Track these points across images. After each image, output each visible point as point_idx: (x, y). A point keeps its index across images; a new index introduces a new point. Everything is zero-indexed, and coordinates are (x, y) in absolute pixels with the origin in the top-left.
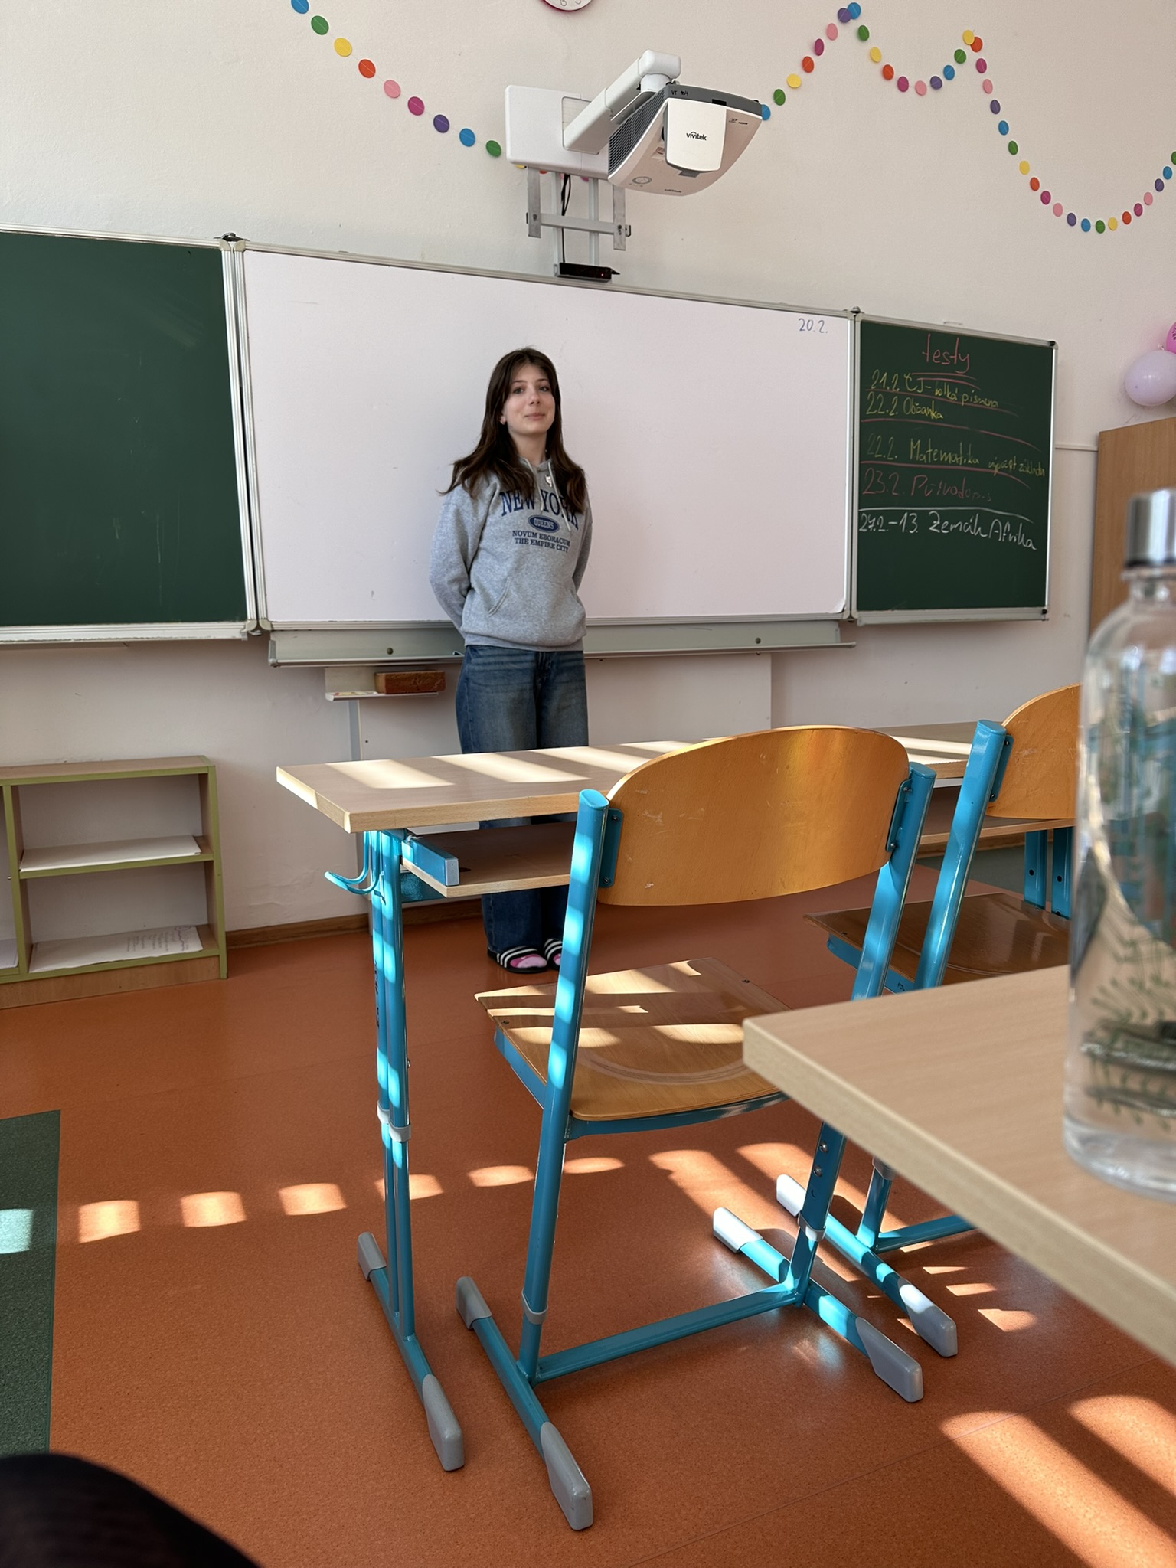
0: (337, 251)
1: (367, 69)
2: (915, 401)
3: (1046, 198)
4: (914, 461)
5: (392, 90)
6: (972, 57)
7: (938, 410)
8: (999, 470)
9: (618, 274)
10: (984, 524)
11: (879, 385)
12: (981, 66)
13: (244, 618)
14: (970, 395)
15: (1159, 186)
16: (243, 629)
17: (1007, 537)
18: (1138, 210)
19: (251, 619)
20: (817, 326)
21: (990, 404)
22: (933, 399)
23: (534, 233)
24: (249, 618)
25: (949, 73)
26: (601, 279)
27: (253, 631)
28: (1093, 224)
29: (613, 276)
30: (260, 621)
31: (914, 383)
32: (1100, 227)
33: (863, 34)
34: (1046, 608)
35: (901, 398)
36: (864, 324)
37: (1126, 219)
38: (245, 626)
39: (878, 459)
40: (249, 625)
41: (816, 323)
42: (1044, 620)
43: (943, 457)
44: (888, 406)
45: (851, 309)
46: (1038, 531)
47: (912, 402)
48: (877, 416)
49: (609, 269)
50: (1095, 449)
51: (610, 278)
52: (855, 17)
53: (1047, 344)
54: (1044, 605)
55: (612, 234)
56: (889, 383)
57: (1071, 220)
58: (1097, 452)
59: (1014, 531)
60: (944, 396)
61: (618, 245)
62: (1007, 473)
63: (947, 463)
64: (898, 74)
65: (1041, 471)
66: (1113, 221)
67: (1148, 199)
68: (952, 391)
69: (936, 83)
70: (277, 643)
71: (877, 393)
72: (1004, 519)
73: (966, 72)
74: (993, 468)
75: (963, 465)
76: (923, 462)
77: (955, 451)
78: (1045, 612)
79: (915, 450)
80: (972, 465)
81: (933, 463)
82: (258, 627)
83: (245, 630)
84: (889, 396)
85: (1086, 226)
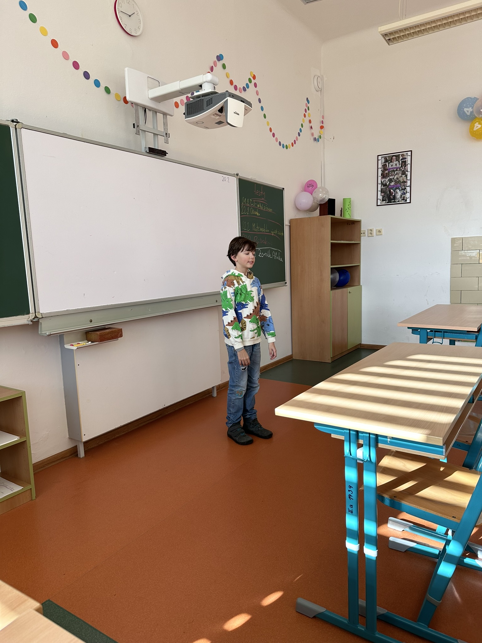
0: (62, 133)
1: (55, 44)
2: (253, 209)
3: (274, 135)
4: (254, 231)
5: (66, 56)
6: (253, 81)
7: (259, 213)
8: (273, 234)
9: (168, 153)
10: (271, 254)
11: (244, 203)
12: (255, 85)
13: (28, 313)
14: (266, 207)
15: (299, 135)
16: (29, 318)
17: (276, 257)
18: (295, 141)
19: (32, 313)
20: (227, 179)
21: (270, 210)
22: (257, 208)
23: (138, 133)
24: (31, 313)
25: (247, 86)
26: (163, 155)
27: (34, 319)
28: (285, 146)
29: (167, 154)
30: (36, 313)
31: (253, 202)
32: (287, 148)
33: (224, 67)
34: (286, 282)
35: (250, 207)
36: (239, 179)
37: (293, 146)
38: (29, 317)
39: (246, 230)
40: (31, 316)
41: (227, 178)
42: (286, 286)
43: (261, 229)
44: (247, 211)
45: (236, 173)
46: (283, 255)
47: (252, 209)
48: (244, 214)
49: (166, 151)
50: (289, 225)
51: (166, 156)
52: (222, 60)
53: (281, 189)
54: (285, 281)
55: (164, 136)
56: (247, 203)
57: (280, 144)
58: (290, 226)
59: (277, 256)
60: (260, 207)
61: (166, 141)
62: (275, 235)
63: (261, 232)
64: (234, 84)
65: (283, 234)
66: (289, 145)
67: (297, 138)
68: (261, 205)
69: (244, 89)
70: (42, 323)
71: (244, 206)
72: (275, 251)
73: (251, 86)
74: (272, 233)
75: (265, 232)
76: (255, 232)
77: (263, 228)
78: (286, 283)
79: (254, 227)
80: (267, 232)
81: (258, 232)
82: (36, 317)
83: (30, 319)
84: (247, 207)
85: (283, 147)
